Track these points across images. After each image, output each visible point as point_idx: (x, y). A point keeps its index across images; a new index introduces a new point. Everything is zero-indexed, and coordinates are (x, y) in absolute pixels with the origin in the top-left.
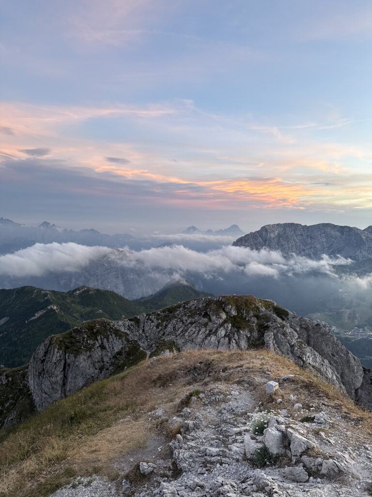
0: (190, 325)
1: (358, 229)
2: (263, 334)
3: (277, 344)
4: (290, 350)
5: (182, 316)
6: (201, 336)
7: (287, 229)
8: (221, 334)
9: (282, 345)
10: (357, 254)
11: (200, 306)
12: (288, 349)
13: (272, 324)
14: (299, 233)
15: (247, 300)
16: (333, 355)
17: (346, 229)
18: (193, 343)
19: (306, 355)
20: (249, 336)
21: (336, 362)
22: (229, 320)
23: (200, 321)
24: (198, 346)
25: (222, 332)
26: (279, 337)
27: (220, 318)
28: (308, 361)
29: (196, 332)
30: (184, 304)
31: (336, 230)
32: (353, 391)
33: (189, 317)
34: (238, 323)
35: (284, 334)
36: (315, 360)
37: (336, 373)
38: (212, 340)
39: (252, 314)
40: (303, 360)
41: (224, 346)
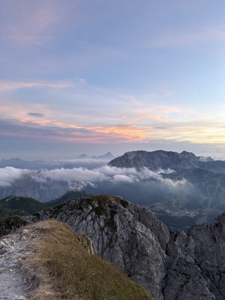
0: (70, 215)
1: (177, 153)
2: (113, 217)
3: (121, 222)
4: (128, 224)
5: (66, 210)
6: (77, 221)
7: (139, 154)
8: (89, 219)
9: (124, 222)
10: (178, 167)
11: (77, 203)
12: (127, 224)
13: (118, 210)
14: (146, 156)
15: (104, 197)
16: (153, 225)
17: (171, 153)
18: (72, 226)
19: (137, 227)
20: (105, 218)
21: (154, 230)
22: (94, 210)
23: (77, 212)
24: (75, 227)
25: (90, 218)
26: (122, 217)
27: (88, 209)
28: (138, 230)
29: (74, 219)
30: (68, 202)
31: (165, 154)
32: (165, 246)
33: (70, 210)
34: (99, 211)
35: (125, 215)
36: (142, 229)
37: (155, 236)
38: (83, 223)
39: (107, 205)
40: (135, 230)
41: (91, 226)
